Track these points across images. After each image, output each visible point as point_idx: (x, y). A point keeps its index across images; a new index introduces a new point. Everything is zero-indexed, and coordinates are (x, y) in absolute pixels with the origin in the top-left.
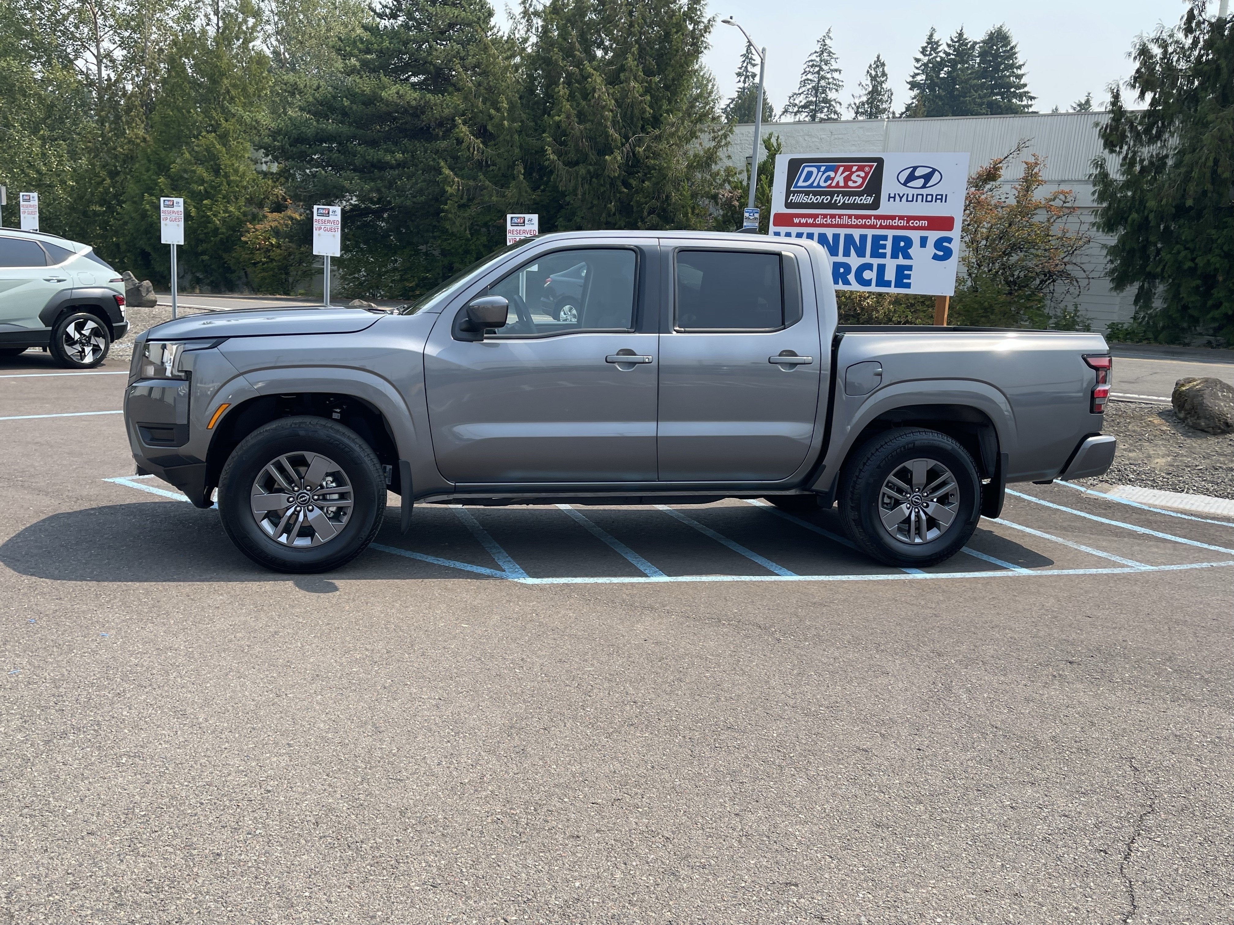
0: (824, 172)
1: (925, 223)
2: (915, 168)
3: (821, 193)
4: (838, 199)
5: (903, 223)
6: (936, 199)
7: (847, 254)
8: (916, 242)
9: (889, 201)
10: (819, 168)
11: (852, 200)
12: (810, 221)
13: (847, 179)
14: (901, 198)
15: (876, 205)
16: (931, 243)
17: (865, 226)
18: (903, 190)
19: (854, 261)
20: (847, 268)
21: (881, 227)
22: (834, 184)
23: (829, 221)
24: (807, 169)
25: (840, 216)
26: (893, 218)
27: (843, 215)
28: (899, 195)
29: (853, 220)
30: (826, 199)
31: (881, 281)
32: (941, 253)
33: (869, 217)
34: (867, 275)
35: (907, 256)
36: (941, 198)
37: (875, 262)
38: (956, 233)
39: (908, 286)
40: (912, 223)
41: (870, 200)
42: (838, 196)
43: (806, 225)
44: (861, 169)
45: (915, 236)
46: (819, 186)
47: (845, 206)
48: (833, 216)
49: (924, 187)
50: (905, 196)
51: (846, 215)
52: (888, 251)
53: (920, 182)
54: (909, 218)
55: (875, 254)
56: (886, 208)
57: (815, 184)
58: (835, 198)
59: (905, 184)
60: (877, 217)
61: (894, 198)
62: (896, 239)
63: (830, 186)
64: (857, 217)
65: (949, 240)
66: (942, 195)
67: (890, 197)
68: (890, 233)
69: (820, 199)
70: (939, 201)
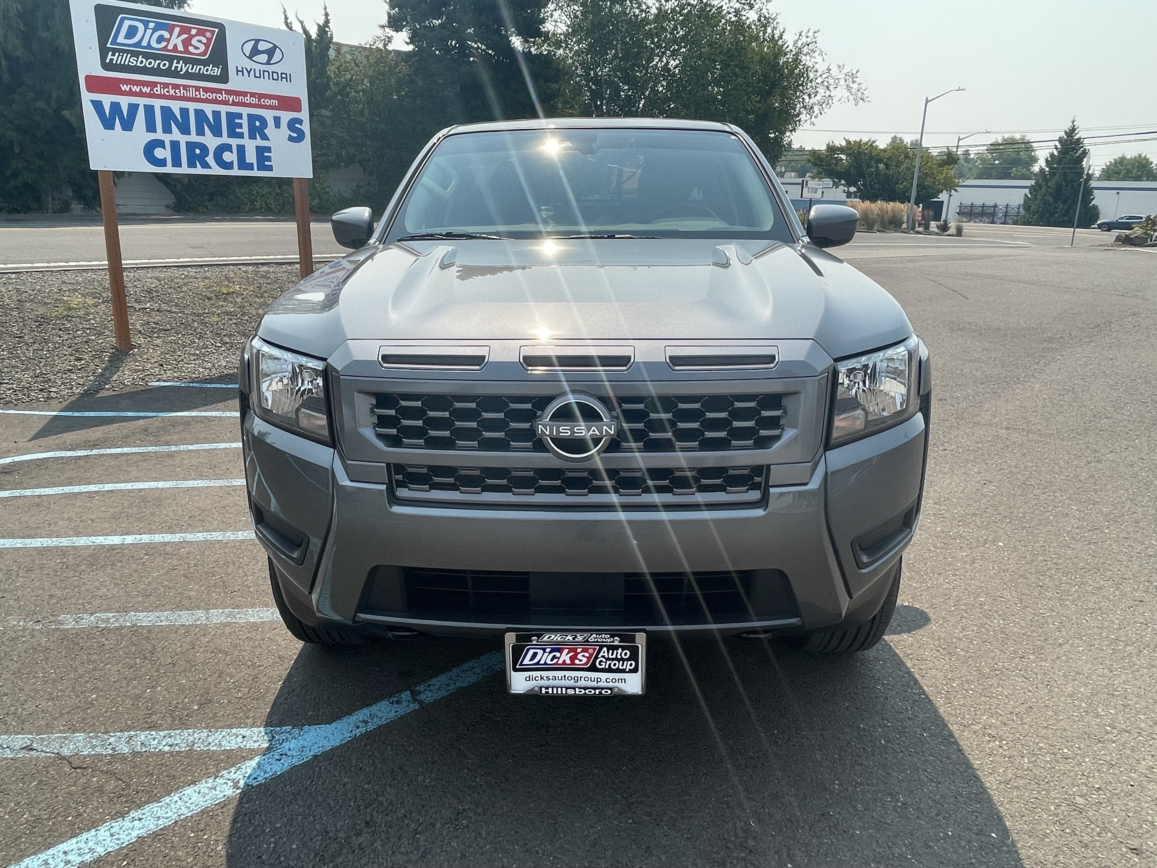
0: (154, 30)
1: (275, 102)
2: (257, 41)
3: (155, 57)
4: (179, 66)
5: (254, 101)
6: (282, 78)
7: (200, 132)
8: (271, 123)
9: (237, 74)
10: (146, 24)
11: (196, 69)
12: (146, 90)
13: (187, 43)
14: (249, 72)
15: (224, 78)
16: (284, 123)
17: (216, 102)
18: (249, 64)
19: (211, 142)
20: (204, 149)
21: (234, 104)
22: (170, 47)
23: (172, 92)
24: (127, 24)
25: (185, 87)
26: (244, 94)
27: (189, 86)
28: (246, 69)
29: (202, 93)
30: (164, 65)
31: (243, 165)
32: (295, 135)
33: (219, 91)
34: (228, 157)
35: (265, 137)
36: (285, 77)
37: (234, 142)
38: (304, 114)
39: (270, 168)
40: (264, 102)
41: (217, 72)
42: (178, 63)
43: (140, 94)
44: (201, 33)
45: (268, 115)
46: (149, 46)
47: (188, 76)
48: (176, 87)
49: (268, 63)
50: (253, 71)
51: (193, 87)
52: (245, 130)
53: (264, 58)
54: (261, 96)
55: (232, 134)
56: (235, 82)
57: (144, 43)
58: (175, 65)
59: (250, 57)
60: (229, 92)
61: (242, 71)
62: (252, 118)
63: (165, 49)
64: (206, 90)
65: (300, 122)
66: (286, 74)
67: (238, 71)
68: (245, 111)
69: (155, 64)
70: (284, 80)
